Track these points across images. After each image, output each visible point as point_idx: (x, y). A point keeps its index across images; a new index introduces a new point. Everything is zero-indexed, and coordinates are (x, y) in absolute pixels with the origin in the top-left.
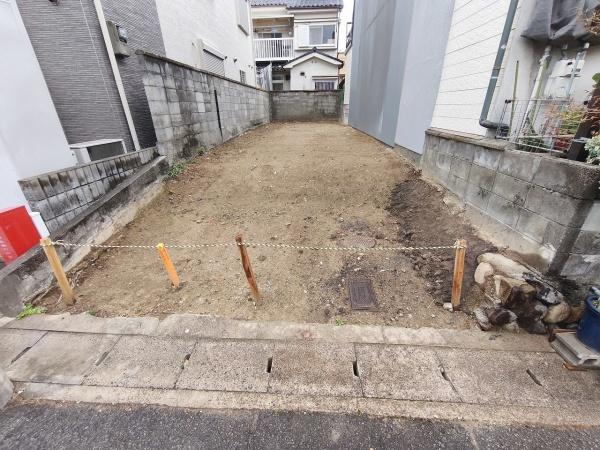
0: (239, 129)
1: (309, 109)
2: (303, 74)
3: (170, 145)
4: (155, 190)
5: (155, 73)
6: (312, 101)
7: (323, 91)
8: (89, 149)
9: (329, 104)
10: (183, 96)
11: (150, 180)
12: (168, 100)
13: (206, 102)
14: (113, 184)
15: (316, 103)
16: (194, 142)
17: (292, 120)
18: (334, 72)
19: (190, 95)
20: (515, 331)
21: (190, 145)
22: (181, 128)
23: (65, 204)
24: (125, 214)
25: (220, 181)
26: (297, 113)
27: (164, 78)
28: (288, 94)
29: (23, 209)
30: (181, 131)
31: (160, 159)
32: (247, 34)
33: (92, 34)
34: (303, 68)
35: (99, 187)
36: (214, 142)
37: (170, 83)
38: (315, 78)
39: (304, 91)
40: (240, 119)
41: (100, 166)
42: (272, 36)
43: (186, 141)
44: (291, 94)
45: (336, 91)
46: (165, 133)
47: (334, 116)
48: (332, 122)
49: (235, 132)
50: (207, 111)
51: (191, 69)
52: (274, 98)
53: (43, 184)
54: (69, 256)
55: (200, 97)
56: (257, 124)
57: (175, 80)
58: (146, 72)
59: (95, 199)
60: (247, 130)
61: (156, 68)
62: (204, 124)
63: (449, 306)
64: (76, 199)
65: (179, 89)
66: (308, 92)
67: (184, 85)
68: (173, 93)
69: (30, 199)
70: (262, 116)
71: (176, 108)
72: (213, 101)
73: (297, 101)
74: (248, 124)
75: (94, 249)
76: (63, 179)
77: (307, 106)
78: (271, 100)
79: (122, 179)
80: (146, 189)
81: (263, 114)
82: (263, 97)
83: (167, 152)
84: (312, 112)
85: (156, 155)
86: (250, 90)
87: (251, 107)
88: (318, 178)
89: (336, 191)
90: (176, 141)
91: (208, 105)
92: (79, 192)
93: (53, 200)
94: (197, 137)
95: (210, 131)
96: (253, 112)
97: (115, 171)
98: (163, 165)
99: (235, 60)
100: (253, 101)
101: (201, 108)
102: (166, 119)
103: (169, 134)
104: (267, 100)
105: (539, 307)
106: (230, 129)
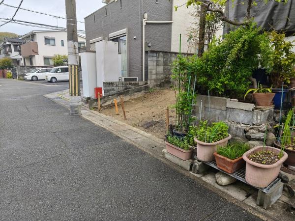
3: (153, 81)
4: (140, 94)
5: (153, 56)
8: (126, 78)
10: (167, 64)
11: (139, 91)
12: (157, 65)
14: (126, 89)
16: (168, 82)
21: (165, 83)
23: (110, 90)
24: (126, 98)
25: (163, 96)
27: (158, 57)
29: (101, 88)
30: (161, 77)
31: (147, 85)
33: (140, 46)
35: (121, 89)
37: (161, 59)
43: (163, 81)
53: (107, 83)
54: (105, 102)
57: (164, 58)
59: (118, 91)
61: (155, 55)
64: (113, 89)
65: (165, 61)
67: (169, 60)
68: (161, 62)
69: (104, 87)
71: (161, 68)
75: (112, 104)
76: (112, 84)
79: (129, 88)
80: (136, 93)
83: (151, 83)
90: (156, 80)
92: (115, 88)
93: (108, 88)
94: (171, 80)
97: (128, 85)
98: (147, 87)
102: (154, 72)
103: (154, 77)
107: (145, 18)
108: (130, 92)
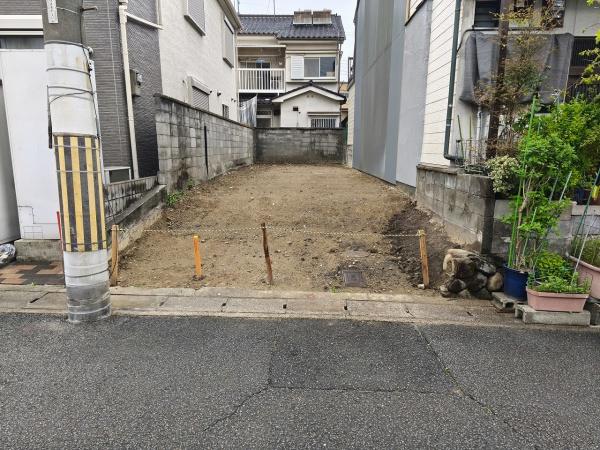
0: (223, 168)
1: (304, 149)
2: (296, 109)
3: (169, 176)
4: (155, 215)
5: (165, 112)
6: (308, 140)
7: (320, 129)
8: (111, 172)
9: (329, 144)
10: (182, 132)
11: (153, 205)
12: (172, 135)
13: (198, 138)
14: (129, 203)
15: (312, 143)
16: (185, 176)
17: (282, 161)
18: (336, 109)
19: (186, 130)
20: (467, 297)
21: (183, 178)
22: (178, 161)
24: (136, 230)
25: (216, 210)
26: (288, 153)
27: (171, 115)
28: (277, 132)
30: (177, 164)
31: (161, 187)
32: (231, 66)
33: (116, 79)
34: (296, 103)
35: (121, 203)
36: (201, 178)
37: (174, 120)
38: (311, 115)
39: (298, 129)
40: (224, 157)
41: (124, 186)
42: (258, 66)
43: (180, 174)
44: (281, 132)
45: (337, 129)
46: (167, 164)
47: (337, 158)
48: (333, 165)
49: (219, 170)
50: (198, 146)
51: (188, 107)
52: (260, 136)
55: (193, 132)
56: (240, 164)
57: (178, 117)
58: (160, 110)
59: (118, 213)
60: (230, 169)
61: (167, 108)
62: (194, 159)
63: (422, 285)
65: (179, 124)
66: (303, 130)
67: (183, 122)
68: (175, 128)
70: (245, 155)
71: (176, 141)
72: (203, 137)
73: (289, 140)
74: (231, 163)
77: (301, 146)
78: (256, 137)
79: (135, 199)
80: (151, 212)
81: (247, 154)
82: (247, 134)
83: (166, 181)
84: (307, 154)
85: (157, 184)
86: (235, 126)
87: (235, 144)
88: (317, 209)
89: (335, 220)
90: (173, 172)
91: (199, 141)
92: (111, 204)
94: (188, 171)
95: (199, 167)
96: (236, 150)
97: (130, 192)
98: (163, 192)
99: (219, 94)
100: (237, 139)
101: (193, 143)
102: (169, 151)
103: (169, 165)
104: (251, 137)
105: (480, 276)
106: (215, 167)
107: (121, 4)
108: (142, 212)
